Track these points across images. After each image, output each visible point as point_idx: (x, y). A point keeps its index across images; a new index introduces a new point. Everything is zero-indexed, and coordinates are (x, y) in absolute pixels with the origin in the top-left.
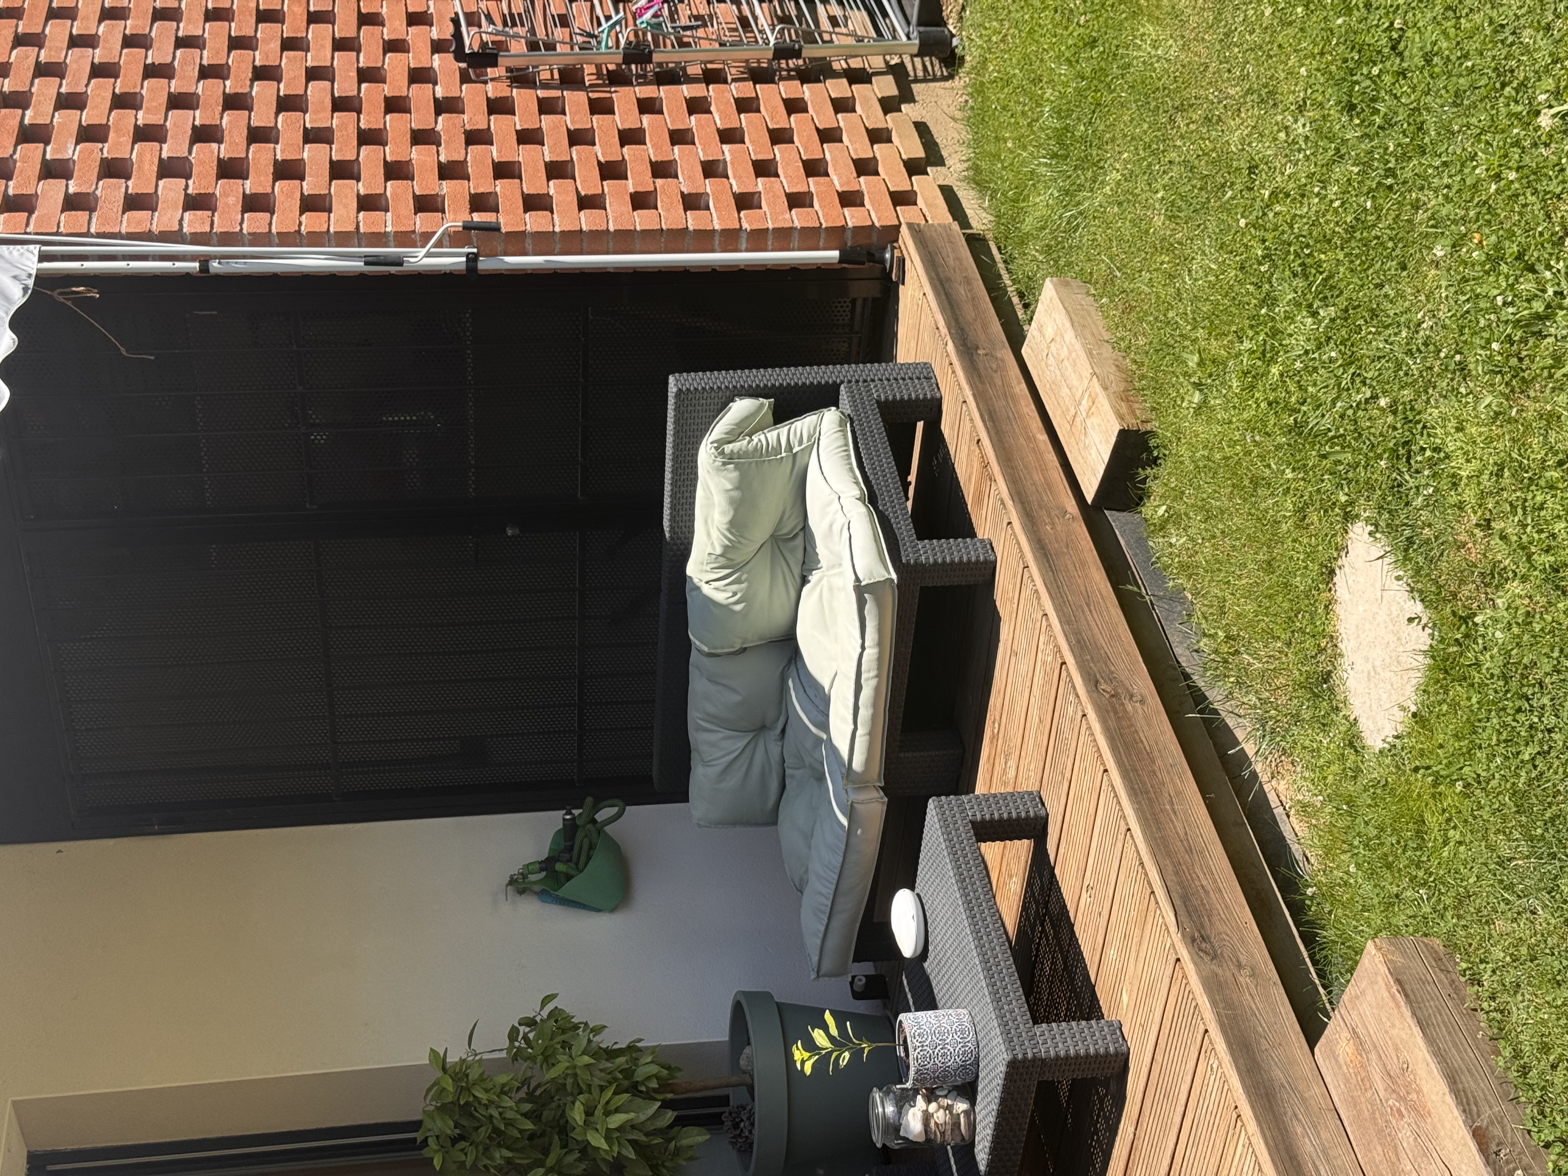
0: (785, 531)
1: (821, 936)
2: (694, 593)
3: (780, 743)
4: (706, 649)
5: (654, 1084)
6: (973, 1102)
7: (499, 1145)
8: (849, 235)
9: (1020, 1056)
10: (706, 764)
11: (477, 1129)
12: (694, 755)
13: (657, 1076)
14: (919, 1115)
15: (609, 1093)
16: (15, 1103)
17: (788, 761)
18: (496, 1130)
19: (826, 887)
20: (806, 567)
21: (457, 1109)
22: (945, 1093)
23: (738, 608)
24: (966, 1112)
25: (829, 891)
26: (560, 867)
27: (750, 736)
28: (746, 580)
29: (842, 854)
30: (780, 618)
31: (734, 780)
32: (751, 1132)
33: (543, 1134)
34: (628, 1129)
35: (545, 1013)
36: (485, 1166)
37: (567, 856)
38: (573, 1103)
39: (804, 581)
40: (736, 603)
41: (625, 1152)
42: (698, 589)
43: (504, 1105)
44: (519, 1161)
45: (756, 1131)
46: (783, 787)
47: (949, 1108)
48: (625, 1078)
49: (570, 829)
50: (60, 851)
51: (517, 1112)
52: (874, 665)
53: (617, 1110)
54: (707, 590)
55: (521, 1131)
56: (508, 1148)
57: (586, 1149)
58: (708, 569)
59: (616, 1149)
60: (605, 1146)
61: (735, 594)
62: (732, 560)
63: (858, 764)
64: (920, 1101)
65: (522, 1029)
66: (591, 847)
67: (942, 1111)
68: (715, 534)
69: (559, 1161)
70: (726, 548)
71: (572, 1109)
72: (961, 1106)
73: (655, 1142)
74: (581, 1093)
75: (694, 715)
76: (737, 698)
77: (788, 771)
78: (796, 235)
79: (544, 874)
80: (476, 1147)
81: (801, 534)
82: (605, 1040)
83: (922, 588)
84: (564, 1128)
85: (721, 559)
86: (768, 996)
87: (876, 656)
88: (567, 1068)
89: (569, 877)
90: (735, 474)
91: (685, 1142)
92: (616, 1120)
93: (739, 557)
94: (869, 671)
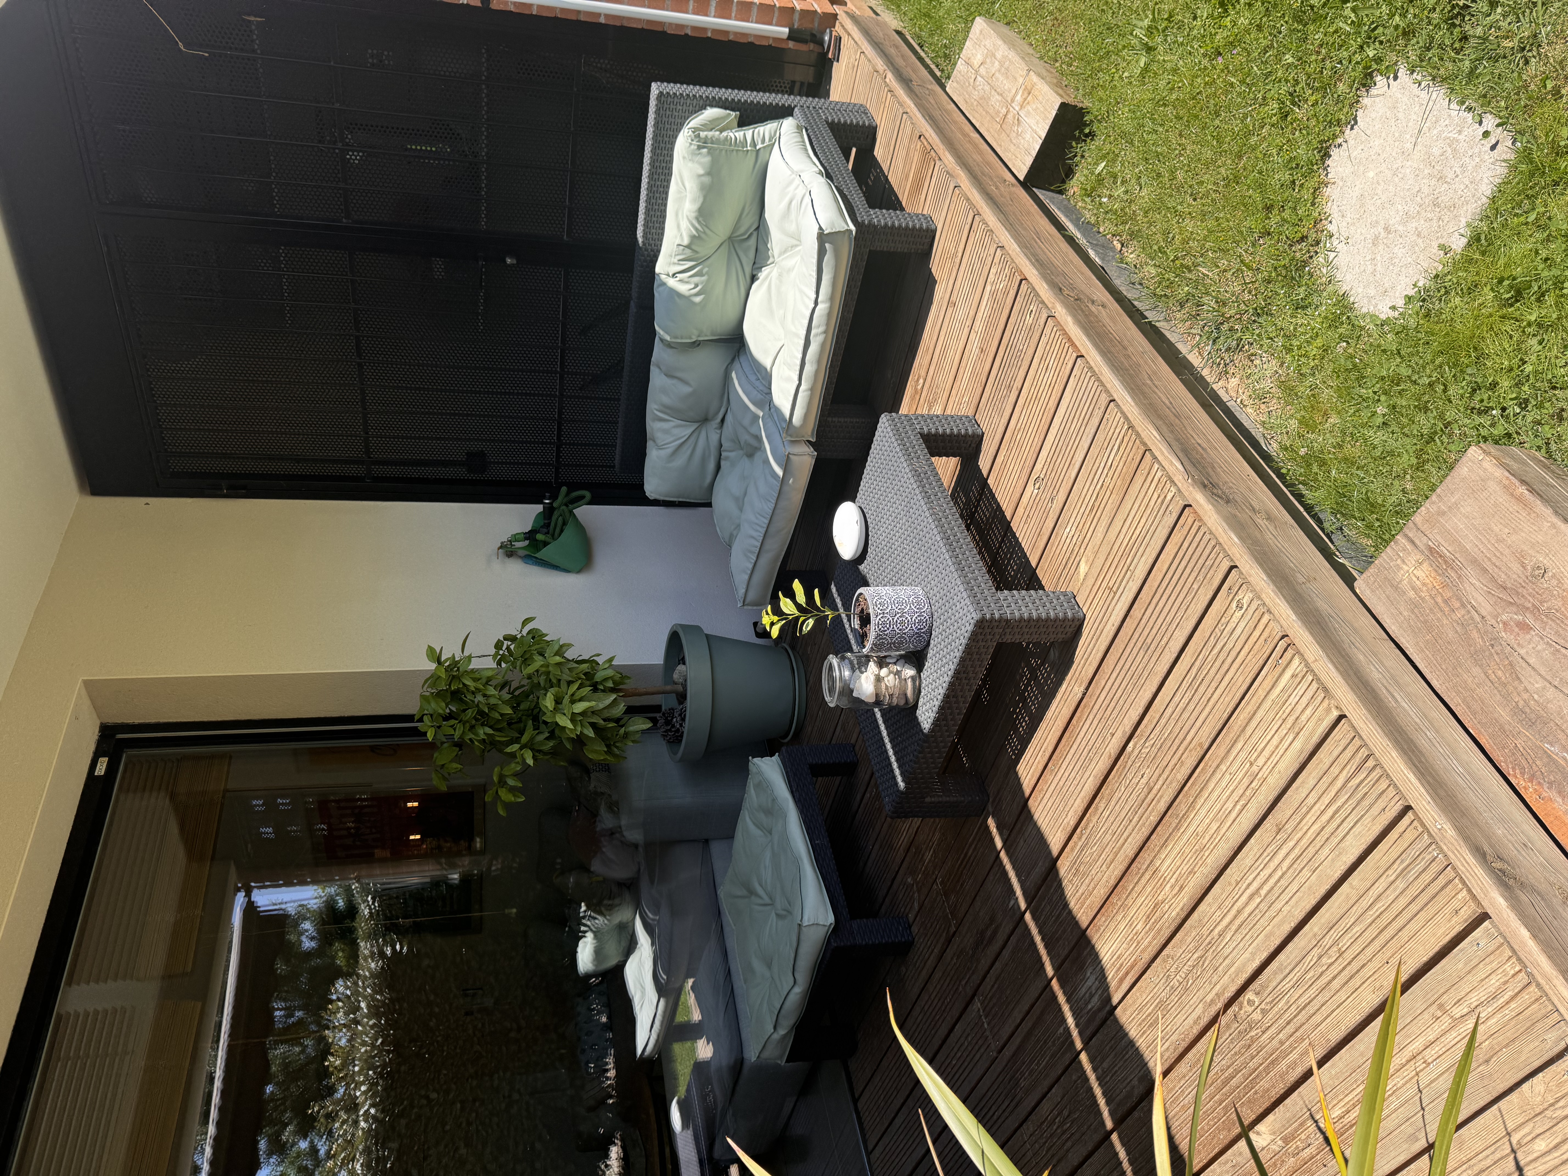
0: (742, 230)
1: (749, 572)
2: (661, 289)
3: (719, 431)
4: (668, 338)
5: (610, 684)
6: (920, 668)
7: (483, 725)
8: (796, 17)
9: (988, 616)
10: (660, 448)
11: (464, 710)
12: (649, 444)
13: (611, 678)
14: (872, 678)
15: (575, 686)
16: (87, 683)
17: (726, 444)
18: (481, 713)
19: (757, 531)
20: (756, 266)
21: (449, 695)
22: (894, 660)
23: (697, 299)
24: (913, 678)
25: (759, 536)
26: (540, 537)
27: (696, 425)
28: (707, 273)
29: (774, 502)
30: (731, 315)
31: (680, 461)
32: (681, 725)
33: (520, 721)
34: (589, 714)
35: (525, 632)
36: (471, 740)
37: (545, 530)
38: (545, 695)
39: (753, 278)
40: (697, 295)
41: (586, 732)
42: (664, 284)
43: (488, 693)
44: (498, 739)
45: (686, 724)
46: (718, 468)
47: (898, 673)
48: (587, 679)
49: (548, 512)
50: (147, 504)
51: (499, 699)
52: (824, 320)
53: (581, 700)
54: (672, 283)
55: (502, 715)
56: (491, 727)
57: (555, 731)
58: (676, 261)
59: (579, 729)
60: (571, 726)
61: (696, 286)
62: (696, 252)
63: (797, 420)
64: (872, 667)
65: (506, 642)
66: (564, 524)
67: (892, 675)
68: (685, 225)
69: (532, 739)
70: (693, 238)
71: (544, 699)
72: (909, 672)
73: (610, 725)
74: (552, 687)
75: (652, 407)
76: (687, 390)
77: (724, 454)
78: (755, 11)
79: (527, 542)
80: (464, 724)
81: (755, 234)
82: (570, 654)
83: (870, 251)
84: (536, 715)
85: (688, 251)
86: (697, 629)
87: (826, 312)
88: (542, 666)
89: (545, 544)
90: (707, 160)
91: (631, 729)
92: (580, 707)
93: (704, 250)
94: (819, 327)
